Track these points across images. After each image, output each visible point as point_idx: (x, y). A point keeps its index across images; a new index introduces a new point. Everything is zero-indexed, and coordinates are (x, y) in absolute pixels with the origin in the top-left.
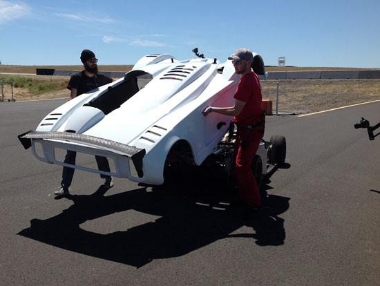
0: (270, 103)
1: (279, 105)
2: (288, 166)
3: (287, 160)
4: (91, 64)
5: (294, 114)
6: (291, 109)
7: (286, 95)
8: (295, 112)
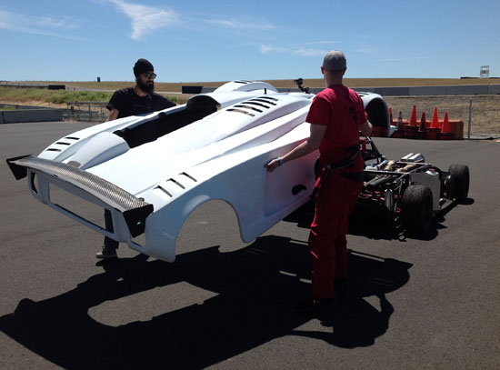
0: (461, 124)
1: (472, 127)
2: (471, 201)
3: (470, 195)
4: (145, 80)
5: (491, 139)
6: (490, 132)
7: (485, 115)
8: (493, 135)
